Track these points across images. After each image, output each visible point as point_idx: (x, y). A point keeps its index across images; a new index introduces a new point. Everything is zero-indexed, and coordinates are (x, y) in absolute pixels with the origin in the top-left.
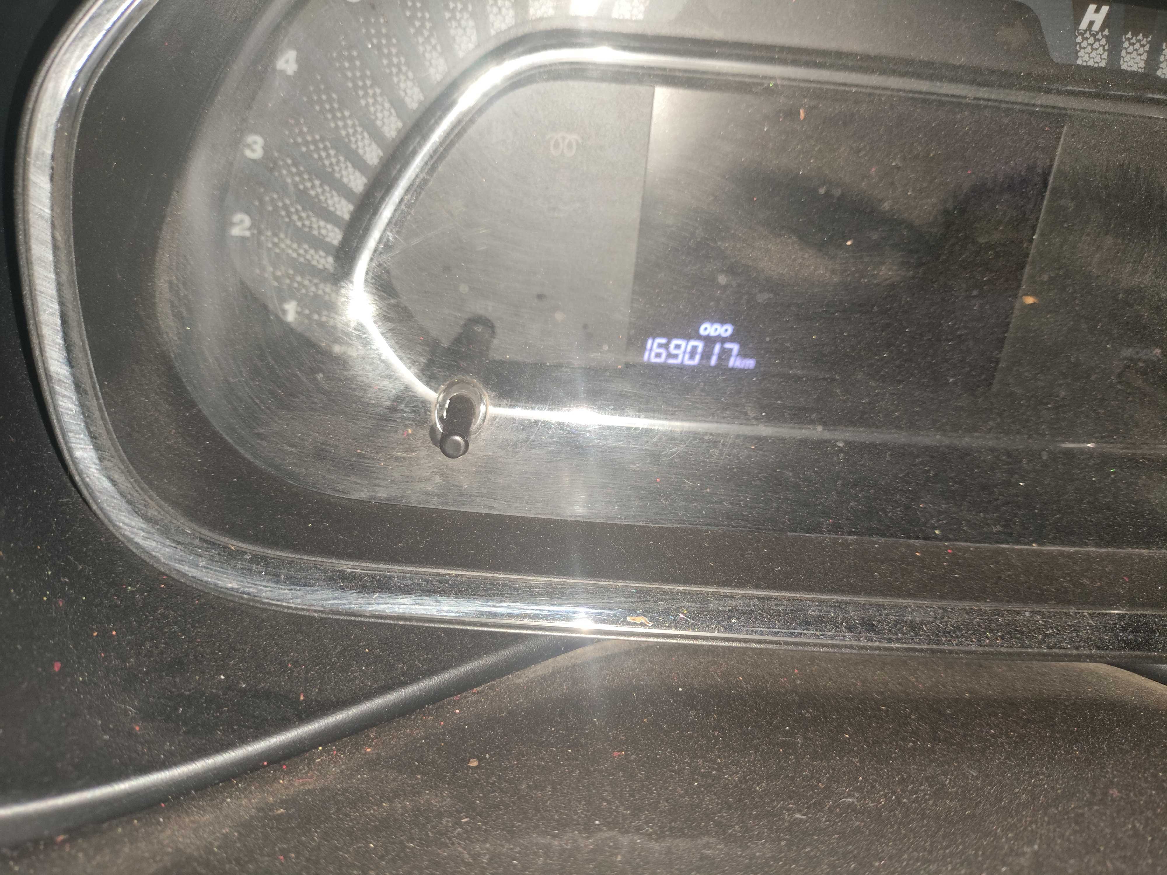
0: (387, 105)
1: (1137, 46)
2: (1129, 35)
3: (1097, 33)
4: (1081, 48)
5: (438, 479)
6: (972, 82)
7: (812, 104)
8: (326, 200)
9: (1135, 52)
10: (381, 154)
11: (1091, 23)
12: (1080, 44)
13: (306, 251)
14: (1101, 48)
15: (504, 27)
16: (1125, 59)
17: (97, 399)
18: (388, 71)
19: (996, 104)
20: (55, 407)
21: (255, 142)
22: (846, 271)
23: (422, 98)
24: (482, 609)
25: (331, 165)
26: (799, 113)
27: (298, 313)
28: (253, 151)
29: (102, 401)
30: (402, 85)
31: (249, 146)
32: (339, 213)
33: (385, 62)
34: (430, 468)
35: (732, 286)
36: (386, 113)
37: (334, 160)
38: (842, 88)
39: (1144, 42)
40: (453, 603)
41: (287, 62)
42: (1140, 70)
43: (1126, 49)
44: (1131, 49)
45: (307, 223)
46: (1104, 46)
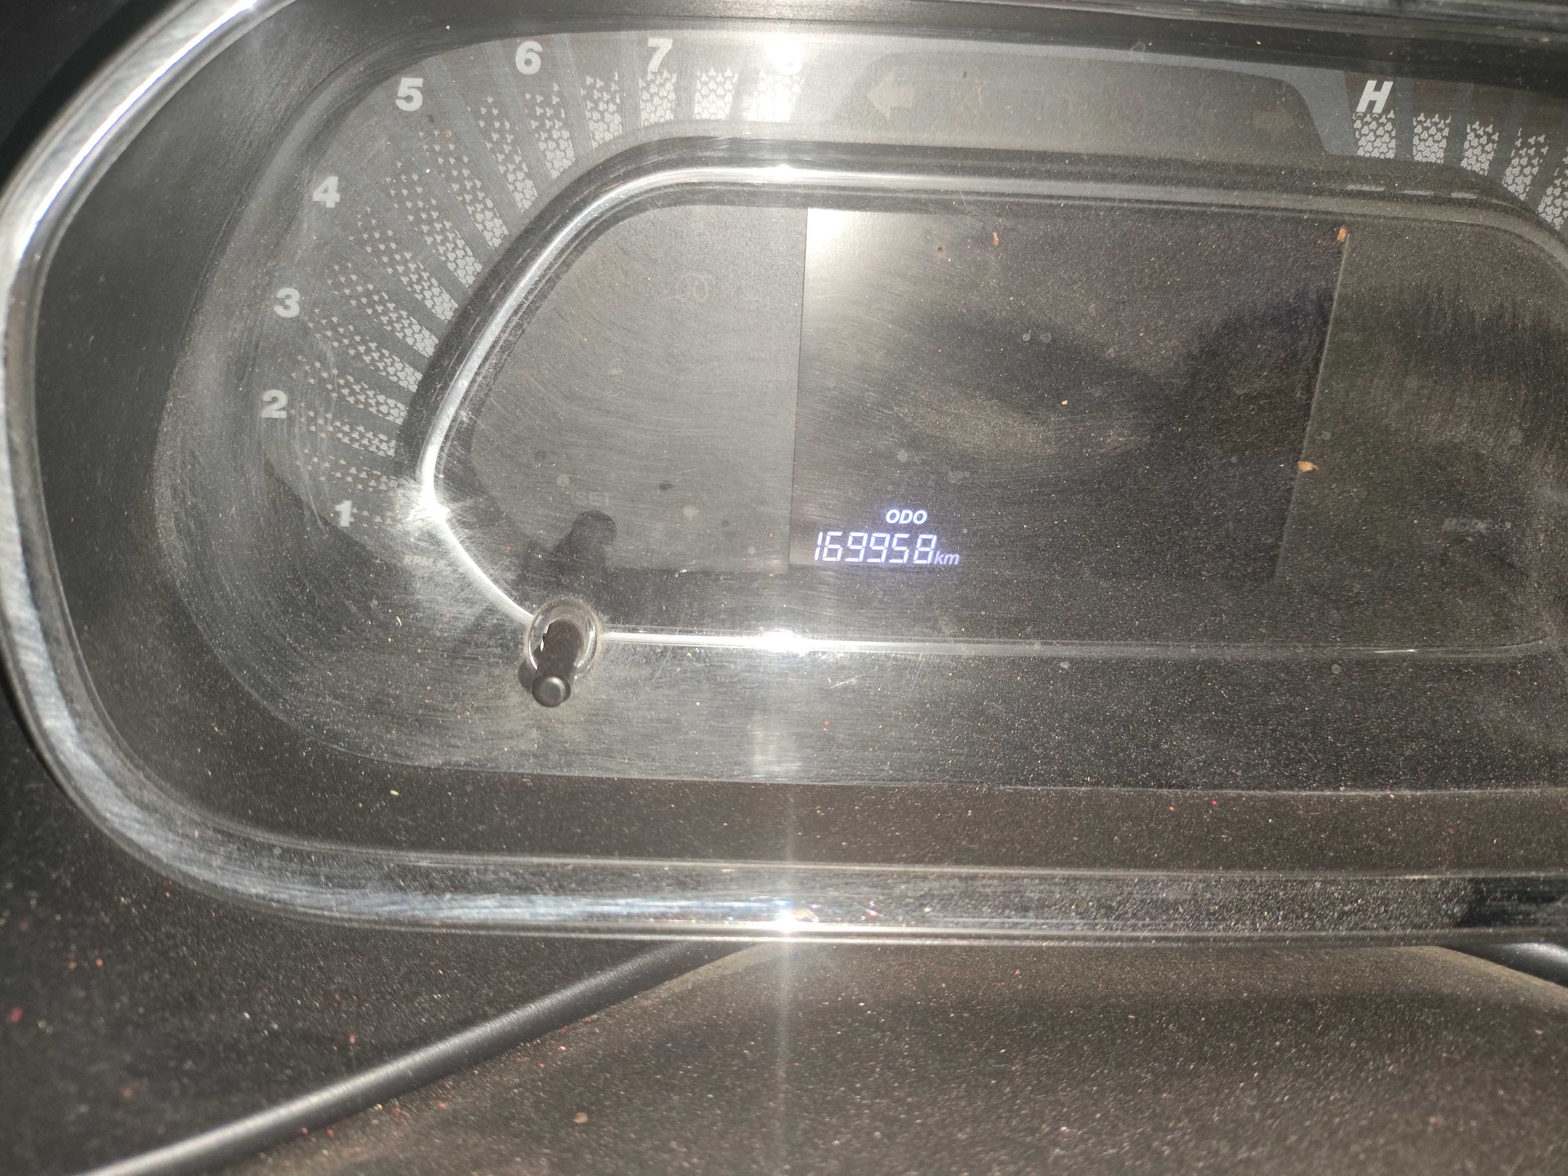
0: (460, 243)
1: (1433, 130)
2: (1422, 118)
3: (1381, 116)
4: (1361, 135)
5: (534, 733)
6: (1219, 185)
7: (1009, 224)
8: (385, 368)
9: (1431, 139)
10: (456, 306)
11: (1372, 104)
12: (1360, 130)
13: (362, 436)
14: (1387, 135)
15: (608, 137)
16: (1419, 148)
17: (74, 649)
18: (460, 198)
19: (1252, 212)
20: (16, 662)
21: (288, 297)
22: (1061, 439)
23: (506, 232)
24: (590, 909)
25: (391, 322)
26: (993, 237)
27: (353, 515)
28: (287, 307)
29: (80, 652)
30: (479, 217)
31: (281, 302)
32: (403, 384)
33: (455, 187)
34: (524, 719)
35: (915, 464)
36: (460, 253)
37: (394, 316)
38: (1048, 201)
39: (1441, 125)
40: (551, 903)
41: (326, 191)
42: (1439, 161)
43: (1419, 135)
44: (1425, 135)
45: (362, 398)
46: (1389, 132)
